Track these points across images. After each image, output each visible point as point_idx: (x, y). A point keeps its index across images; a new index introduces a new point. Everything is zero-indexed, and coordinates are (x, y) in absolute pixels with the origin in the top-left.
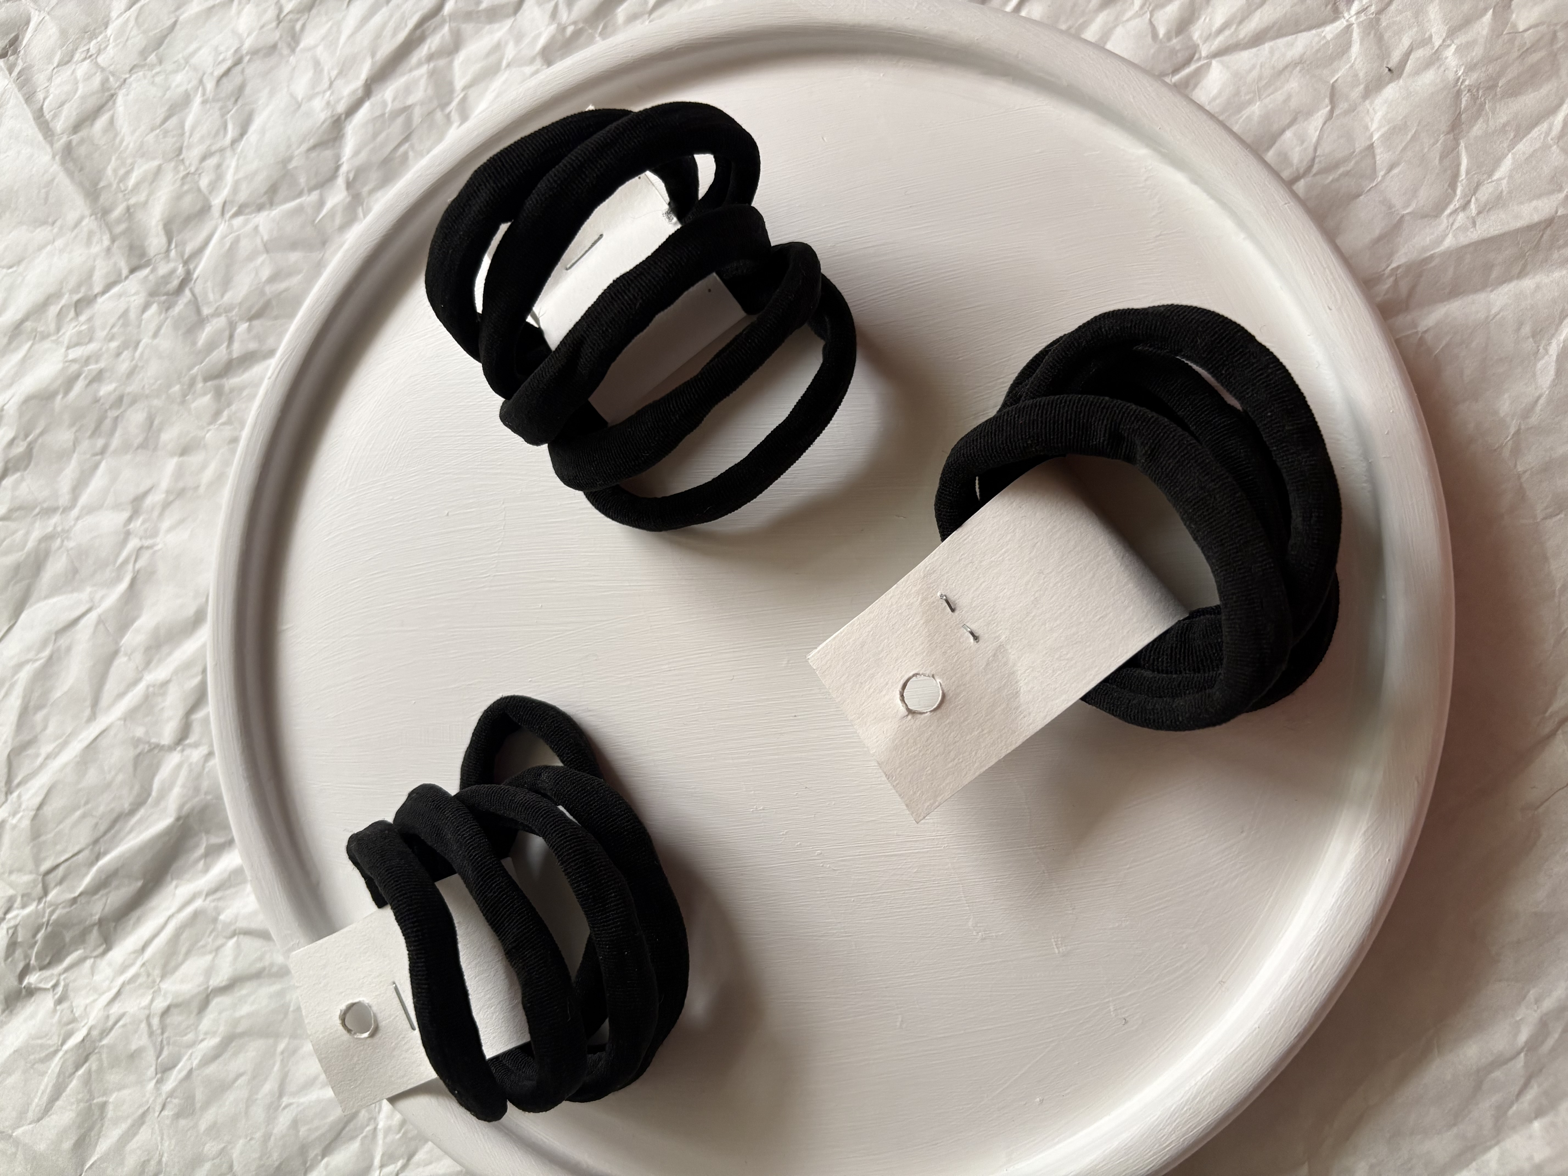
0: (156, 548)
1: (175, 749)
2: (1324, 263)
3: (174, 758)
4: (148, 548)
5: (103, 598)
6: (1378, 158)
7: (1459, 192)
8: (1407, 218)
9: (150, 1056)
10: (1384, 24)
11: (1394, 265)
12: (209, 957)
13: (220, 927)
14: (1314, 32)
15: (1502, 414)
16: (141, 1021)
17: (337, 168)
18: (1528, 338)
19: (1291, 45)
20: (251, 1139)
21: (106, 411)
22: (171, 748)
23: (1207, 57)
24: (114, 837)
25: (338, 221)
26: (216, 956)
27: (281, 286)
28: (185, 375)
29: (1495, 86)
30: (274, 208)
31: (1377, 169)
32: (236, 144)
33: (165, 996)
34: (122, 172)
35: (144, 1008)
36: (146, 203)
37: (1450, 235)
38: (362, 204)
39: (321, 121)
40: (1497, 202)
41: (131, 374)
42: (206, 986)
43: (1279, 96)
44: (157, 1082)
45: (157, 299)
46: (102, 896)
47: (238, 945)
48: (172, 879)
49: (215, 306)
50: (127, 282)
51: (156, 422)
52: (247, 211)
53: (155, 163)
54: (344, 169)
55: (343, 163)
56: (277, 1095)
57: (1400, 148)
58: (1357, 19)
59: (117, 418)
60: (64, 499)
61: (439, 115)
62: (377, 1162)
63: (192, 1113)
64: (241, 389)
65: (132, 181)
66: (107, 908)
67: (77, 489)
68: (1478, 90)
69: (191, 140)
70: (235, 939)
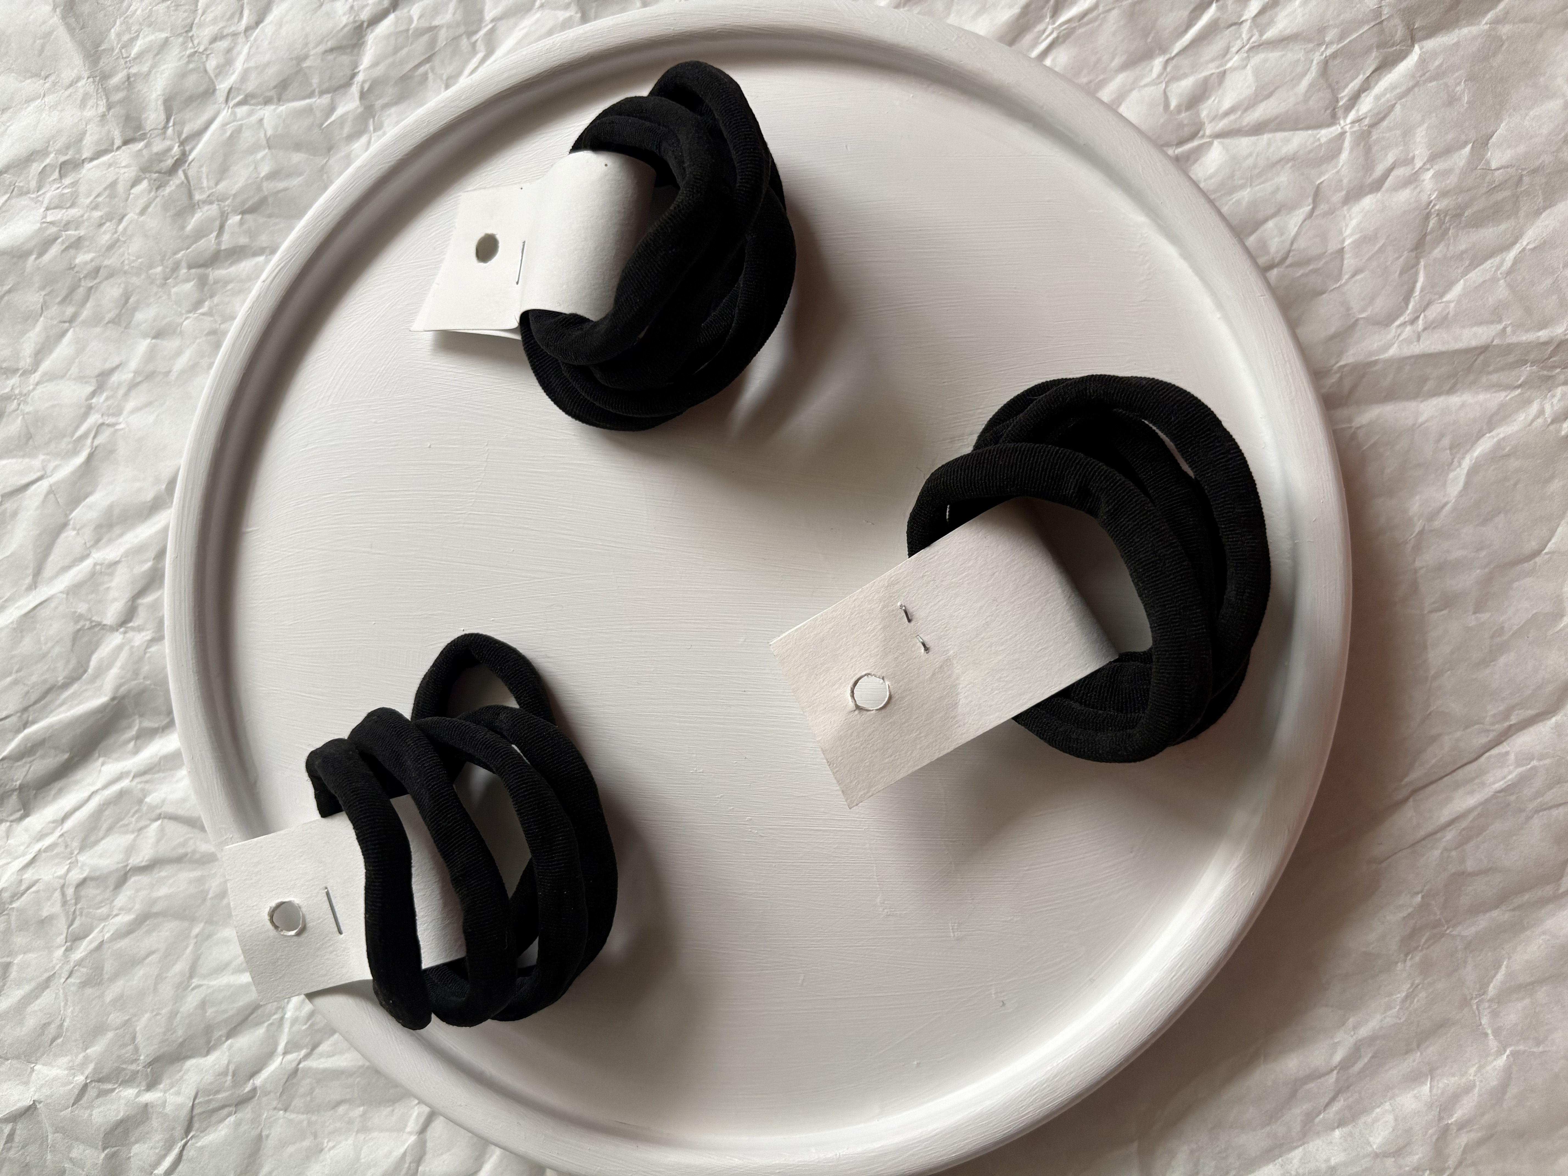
0: (118, 427)
1: (117, 630)
2: (1285, 356)
3: (116, 639)
4: (109, 425)
5: (56, 468)
6: (1345, 262)
7: (1410, 307)
8: (1361, 322)
9: (61, 924)
10: (1374, 137)
11: (1342, 363)
12: (131, 837)
13: (145, 808)
14: (1310, 132)
15: (1411, 514)
16: (56, 890)
17: (354, 75)
18: (1446, 449)
19: (1287, 141)
20: (157, 1015)
21: (80, 280)
22: (113, 629)
23: (1210, 136)
24: (45, 707)
25: (346, 130)
26: (138, 836)
27: (281, 185)
28: (170, 258)
29: (1459, 215)
30: (281, 103)
31: (1343, 272)
32: (250, 32)
33: (82, 868)
34: (126, 37)
35: (59, 877)
36: (148, 74)
37: (1396, 345)
38: (374, 117)
39: (341, 25)
40: (1442, 322)
41: (111, 247)
42: (125, 864)
43: (1269, 186)
44: (66, 950)
45: (148, 175)
46: (26, 763)
47: (162, 830)
48: (99, 756)
49: (208, 193)
50: (118, 153)
51: (132, 300)
52: (253, 101)
53: (164, 35)
54: (360, 78)
55: (359, 72)
56: (187, 975)
57: (1366, 257)
58: (1350, 128)
59: (91, 288)
60: (26, 362)
61: (464, 42)
62: (281, 1048)
63: (99, 983)
64: (226, 283)
65: (135, 51)
66: (29, 776)
67: (40, 354)
68: (1445, 216)
69: (202, 18)
70: (159, 822)
